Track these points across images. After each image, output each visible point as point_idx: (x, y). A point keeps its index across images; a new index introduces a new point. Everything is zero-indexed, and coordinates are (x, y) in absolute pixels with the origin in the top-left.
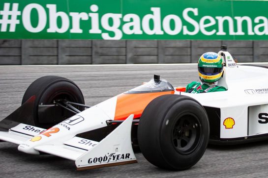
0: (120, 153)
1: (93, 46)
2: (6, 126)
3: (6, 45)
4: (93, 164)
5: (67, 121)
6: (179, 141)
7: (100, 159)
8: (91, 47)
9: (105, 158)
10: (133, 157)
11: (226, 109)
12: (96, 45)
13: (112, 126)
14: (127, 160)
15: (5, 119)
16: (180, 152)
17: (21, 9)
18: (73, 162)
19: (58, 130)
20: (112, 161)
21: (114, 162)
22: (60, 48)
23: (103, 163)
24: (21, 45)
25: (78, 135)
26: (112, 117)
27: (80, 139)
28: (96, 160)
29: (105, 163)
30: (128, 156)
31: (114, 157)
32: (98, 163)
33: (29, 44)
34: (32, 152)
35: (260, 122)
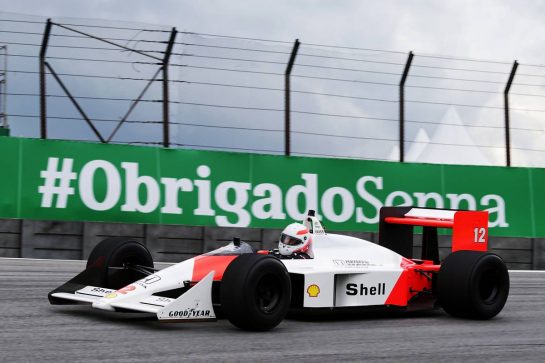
0: (200, 308)
1: (206, 238)
3: (58, 230)
4: (174, 318)
5: (144, 280)
6: (261, 301)
7: (181, 313)
8: (202, 240)
9: (186, 313)
10: (212, 315)
11: (311, 275)
12: (210, 237)
13: (188, 286)
14: (207, 317)
16: (263, 312)
17: (77, 169)
18: (155, 314)
19: (134, 288)
20: (192, 317)
21: (195, 317)
22: (148, 239)
23: (183, 317)
24: (82, 231)
25: (155, 294)
26: (189, 277)
27: (157, 297)
28: (176, 313)
29: (186, 317)
30: (208, 313)
31: (194, 313)
32: (178, 317)
33: (96, 230)
34: (109, 308)
35: (348, 293)
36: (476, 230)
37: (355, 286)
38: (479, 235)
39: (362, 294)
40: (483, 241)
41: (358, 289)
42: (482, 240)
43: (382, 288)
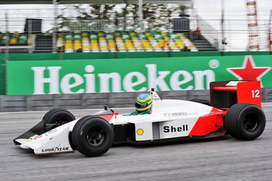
0: (62, 147)
2: (28, 135)
7: (49, 150)
9: (53, 149)
10: (70, 149)
14: (67, 151)
15: (29, 131)
19: (41, 136)
20: (57, 151)
21: (59, 151)
23: (51, 152)
28: (46, 150)
29: (53, 152)
30: (67, 149)
31: (58, 149)
35: (165, 131)
36: (253, 91)
37: (168, 127)
38: (255, 94)
39: (172, 131)
40: (259, 96)
41: (170, 129)
42: (257, 96)
43: (185, 127)
